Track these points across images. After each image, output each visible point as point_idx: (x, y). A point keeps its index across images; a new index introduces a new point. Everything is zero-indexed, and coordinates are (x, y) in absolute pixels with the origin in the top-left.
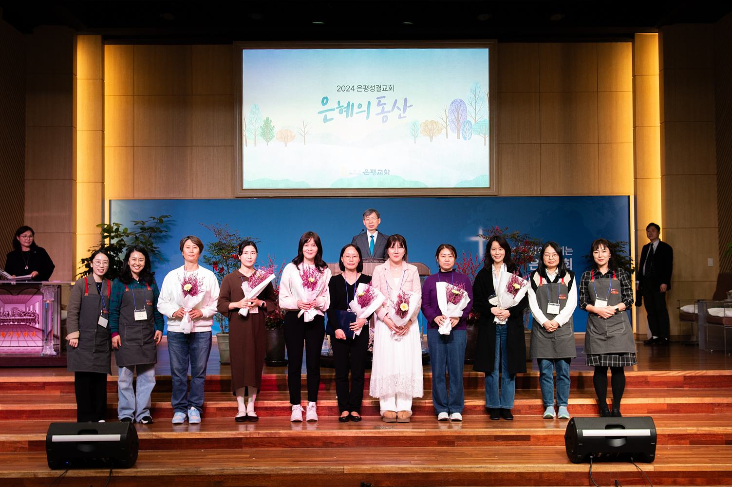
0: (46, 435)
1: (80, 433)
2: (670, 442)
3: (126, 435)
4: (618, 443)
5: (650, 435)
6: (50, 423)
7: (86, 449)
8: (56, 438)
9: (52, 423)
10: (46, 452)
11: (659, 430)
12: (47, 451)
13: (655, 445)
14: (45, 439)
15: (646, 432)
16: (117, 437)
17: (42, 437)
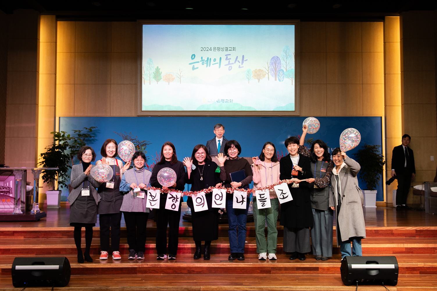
0: (12, 265)
1: (33, 264)
2: (407, 272)
3: (62, 265)
4: (374, 273)
5: (394, 268)
6: (15, 258)
7: (37, 274)
8: (18, 267)
9: (16, 258)
11: (400, 265)
12: (12, 275)
13: (398, 274)
14: (11, 267)
15: (392, 266)
16: (56, 267)
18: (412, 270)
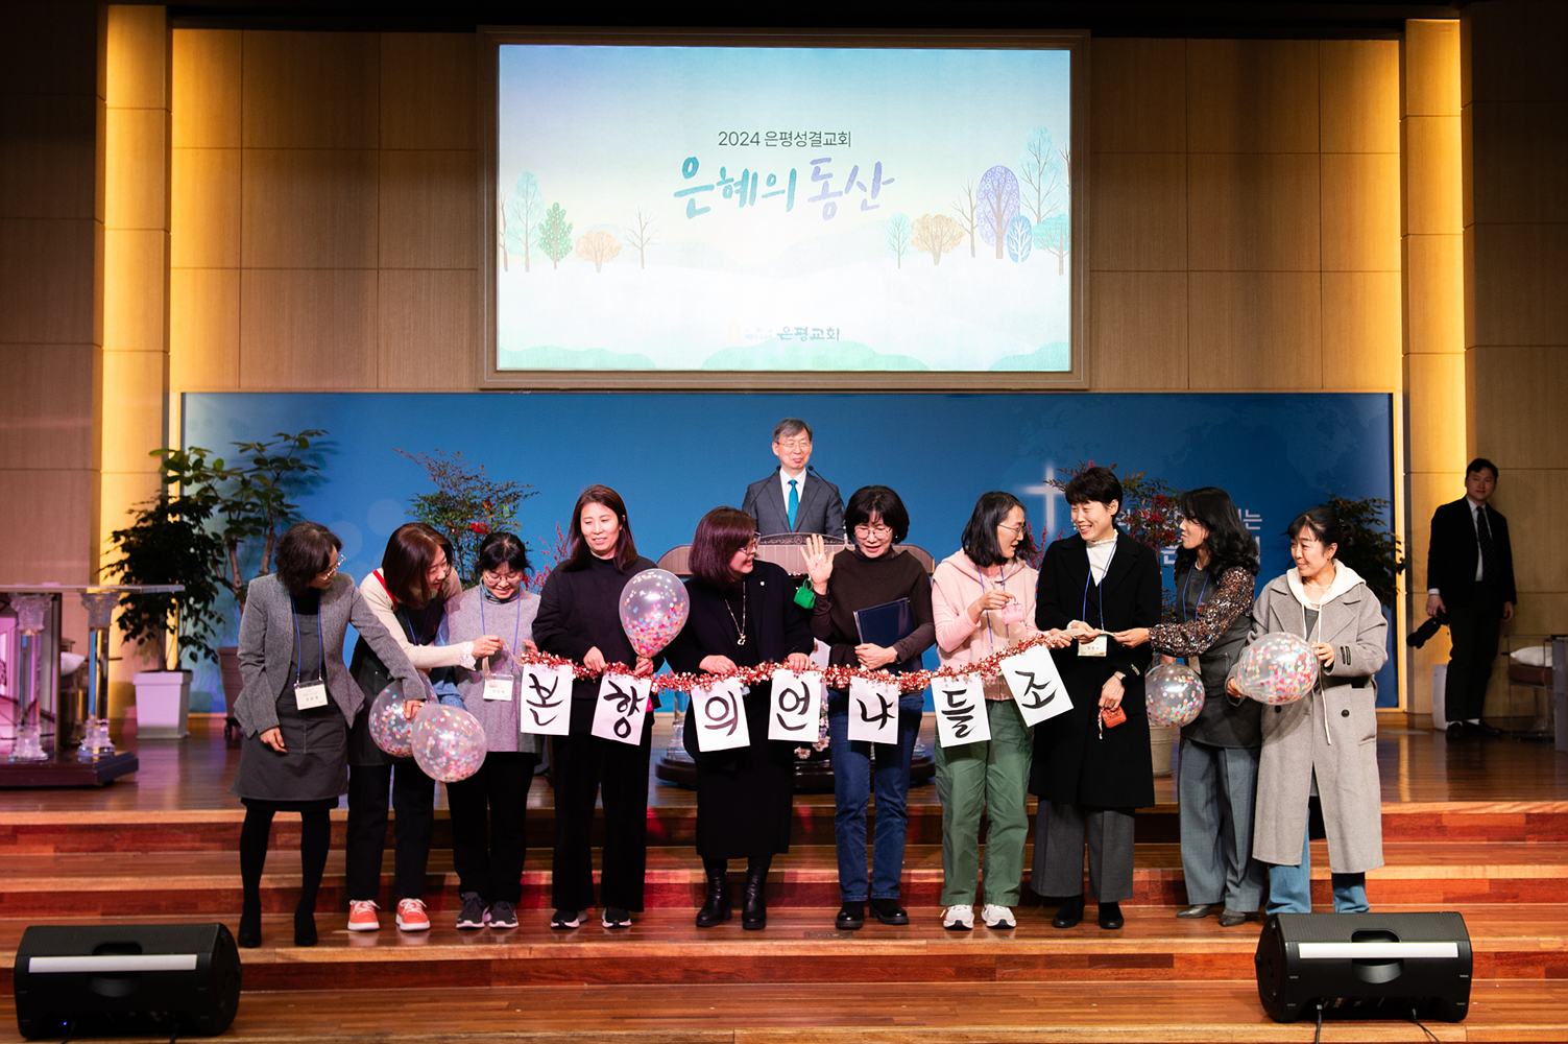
0: (14, 954)
1: (99, 951)
2: (1500, 970)
3: (210, 955)
4: (1381, 975)
5: (1457, 956)
6: (26, 926)
7: (110, 990)
8: (38, 964)
9: (30, 929)
10: (13, 996)
11: (1481, 943)
12: (16, 993)
13: (1470, 978)
14: (11, 964)
15: (1448, 950)
16: (187, 961)
17: (5, 960)
18: (1516, 964)
